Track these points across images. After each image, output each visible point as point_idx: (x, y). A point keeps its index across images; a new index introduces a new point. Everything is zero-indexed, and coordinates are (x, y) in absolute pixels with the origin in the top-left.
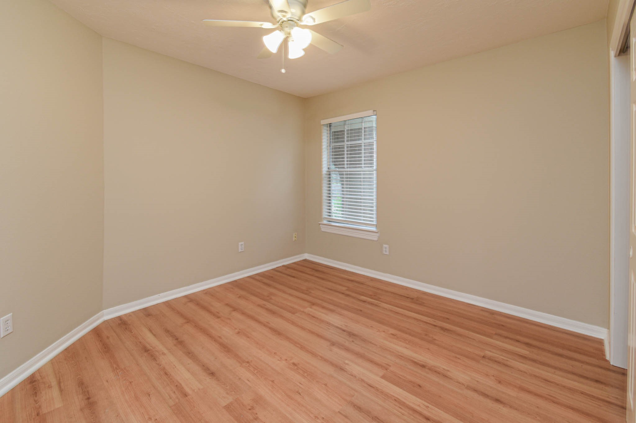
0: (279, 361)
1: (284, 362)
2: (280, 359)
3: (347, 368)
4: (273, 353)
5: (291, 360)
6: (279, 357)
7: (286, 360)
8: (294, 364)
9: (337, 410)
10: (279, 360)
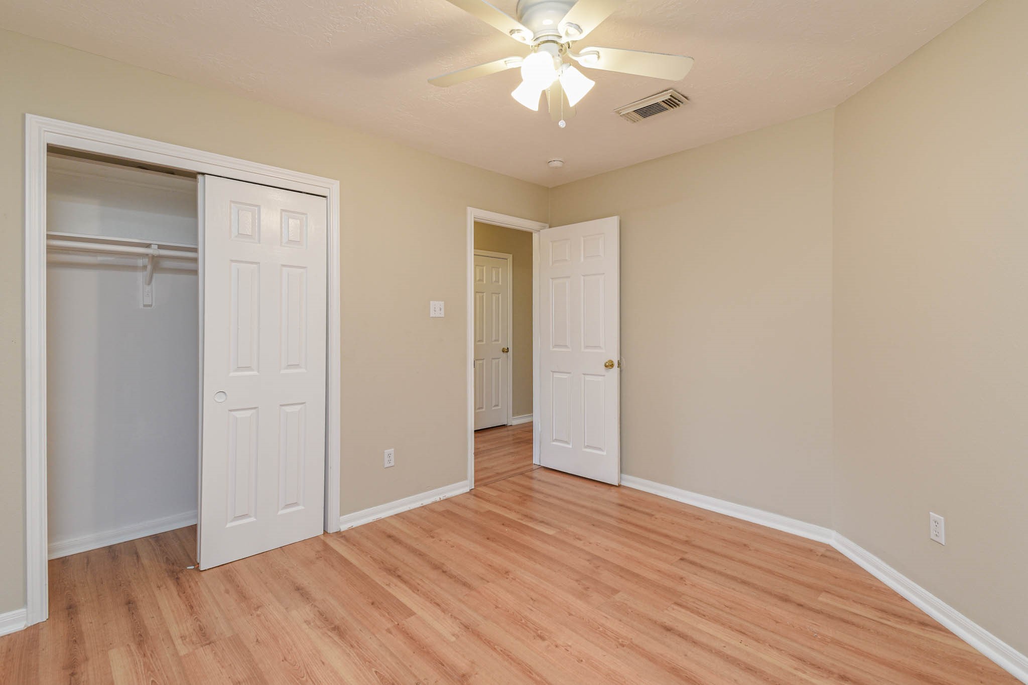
0: (570, 644)
1: (559, 642)
2: (569, 648)
3: (458, 629)
4: (584, 661)
5: (548, 646)
6: (571, 654)
7: (557, 646)
8: (543, 638)
9: (490, 583)
10: (570, 646)
